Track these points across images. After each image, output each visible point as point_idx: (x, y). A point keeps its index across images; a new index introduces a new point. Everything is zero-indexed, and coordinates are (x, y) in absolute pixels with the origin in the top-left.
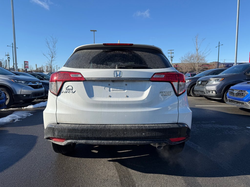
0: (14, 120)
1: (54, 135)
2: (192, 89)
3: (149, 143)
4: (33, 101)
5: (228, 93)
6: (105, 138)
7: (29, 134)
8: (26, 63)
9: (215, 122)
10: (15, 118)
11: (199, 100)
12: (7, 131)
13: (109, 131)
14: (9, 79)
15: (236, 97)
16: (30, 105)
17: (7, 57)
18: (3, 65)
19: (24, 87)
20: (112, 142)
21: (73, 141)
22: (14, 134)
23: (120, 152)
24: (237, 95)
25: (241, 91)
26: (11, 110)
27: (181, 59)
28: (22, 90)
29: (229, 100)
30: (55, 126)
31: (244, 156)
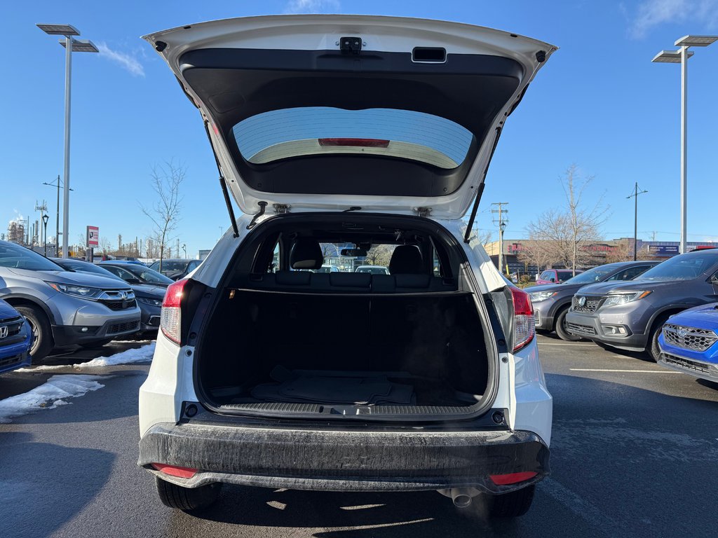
0: (50, 402)
1: (165, 458)
2: (559, 319)
3: (432, 487)
4: (107, 345)
5: (663, 334)
6: (306, 471)
7: (93, 447)
8: (92, 232)
9: (624, 421)
10: (53, 397)
11: (582, 350)
12: (29, 436)
13: (320, 452)
14: (44, 283)
15: (683, 347)
16: (97, 356)
17: (40, 214)
18: (28, 236)
19: (85, 304)
20: (328, 483)
21: (219, 477)
22: (50, 445)
23: (350, 508)
24: (688, 343)
25: (698, 331)
26: (42, 370)
27: (528, 228)
28: (78, 313)
29: (667, 355)
30: (170, 432)
31: (707, 530)
